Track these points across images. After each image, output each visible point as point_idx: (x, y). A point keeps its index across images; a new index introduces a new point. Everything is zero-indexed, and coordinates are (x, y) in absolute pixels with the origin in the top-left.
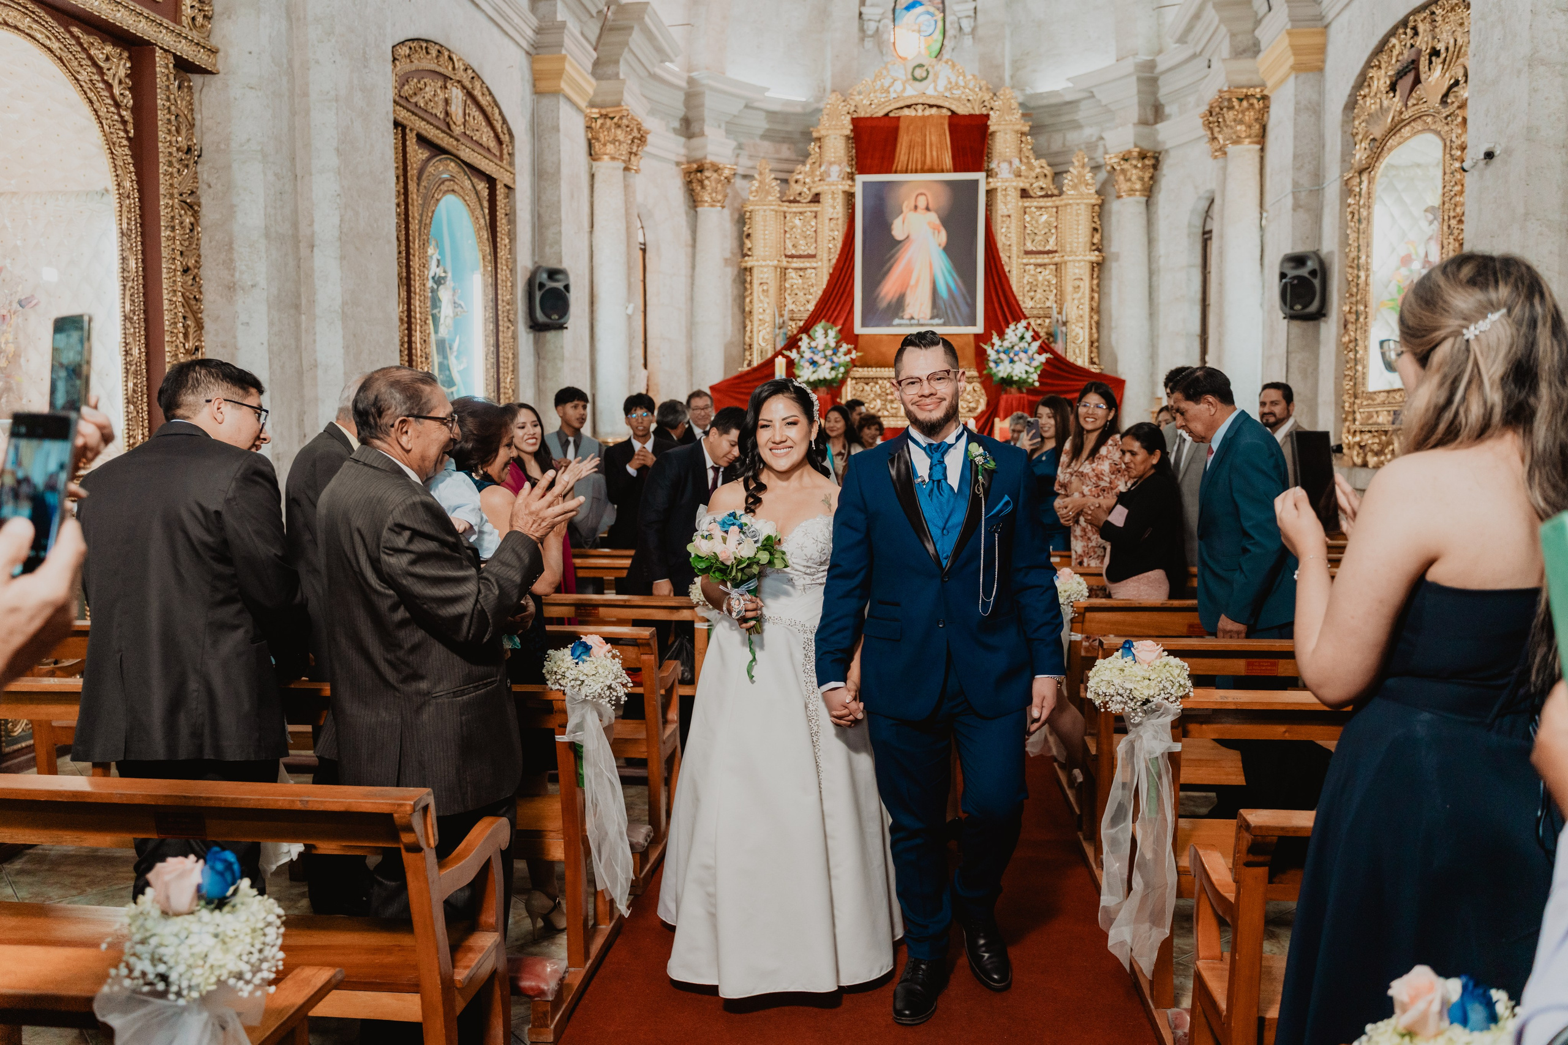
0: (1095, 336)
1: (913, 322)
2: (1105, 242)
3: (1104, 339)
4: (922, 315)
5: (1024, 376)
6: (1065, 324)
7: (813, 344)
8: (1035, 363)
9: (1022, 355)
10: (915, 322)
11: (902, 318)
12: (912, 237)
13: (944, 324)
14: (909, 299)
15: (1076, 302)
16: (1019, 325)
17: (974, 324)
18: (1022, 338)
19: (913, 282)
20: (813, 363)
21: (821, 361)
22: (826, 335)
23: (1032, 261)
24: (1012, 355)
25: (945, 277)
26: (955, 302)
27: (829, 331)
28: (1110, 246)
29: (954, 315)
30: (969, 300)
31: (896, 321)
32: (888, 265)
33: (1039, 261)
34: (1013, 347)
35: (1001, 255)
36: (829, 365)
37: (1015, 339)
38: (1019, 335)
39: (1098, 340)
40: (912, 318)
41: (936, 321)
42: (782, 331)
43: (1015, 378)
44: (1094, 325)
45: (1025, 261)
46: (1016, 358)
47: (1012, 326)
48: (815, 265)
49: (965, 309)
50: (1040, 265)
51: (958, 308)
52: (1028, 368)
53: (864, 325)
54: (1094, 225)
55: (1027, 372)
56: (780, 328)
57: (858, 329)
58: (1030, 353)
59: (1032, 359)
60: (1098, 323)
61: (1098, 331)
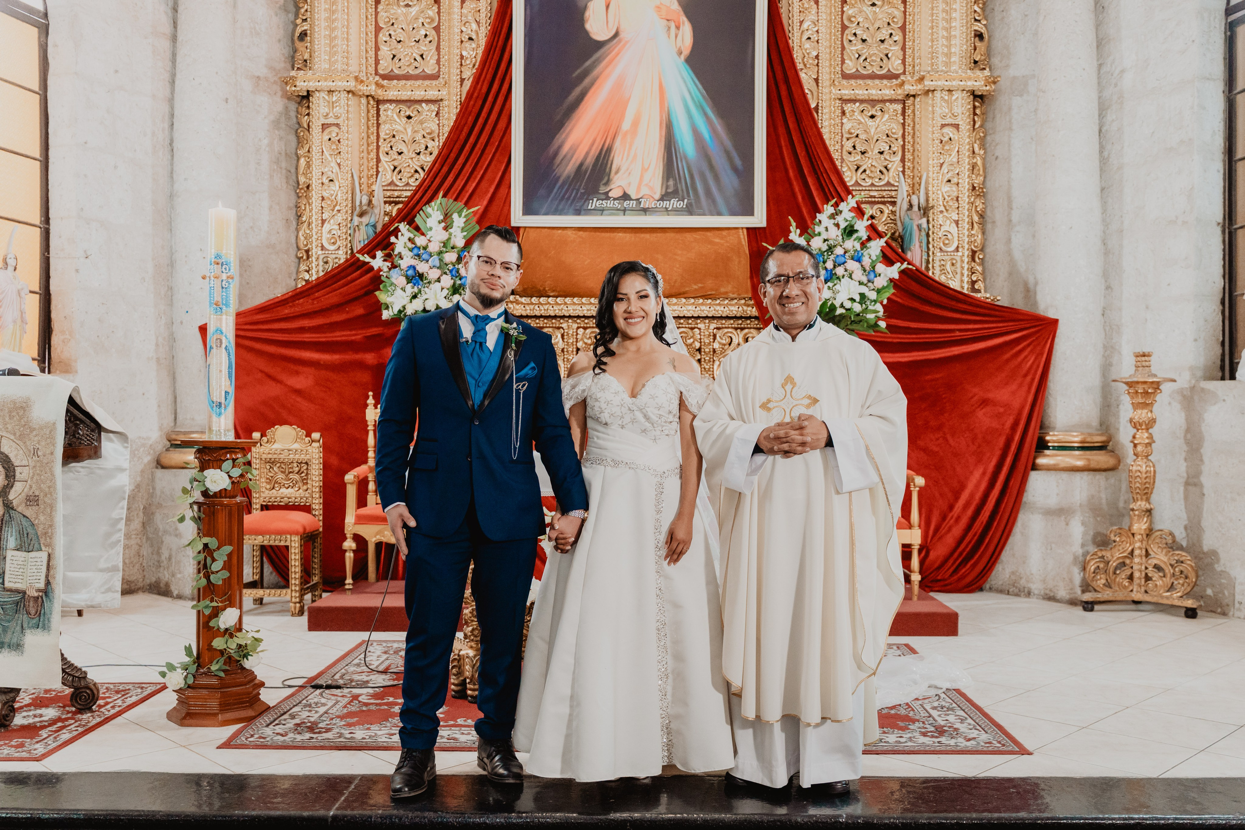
0: (979, 238)
1: (626, 203)
2: (995, 61)
3: (996, 247)
4: (644, 191)
5: (857, 308)
6: (925, 211)
7: (420, 241)
8: (880, 282)
9: (852, 265)
10: (633, 204)
11: (608, 198)
12: (622, 35)
13: (690, 211)
14: (618, 159)
15: (945, 168)
16: (843, 206)
17: (749, 210)
18: (850, 231)
19: (626, 125)
20: (416, 278)
21: (434, 274)
22: (447, 222)
23: (861, 93)
24: (829, 265)
25: (690, 117)
26: (711, 167)
27: (455, 216)
28: (1007, 66)
29: (708, 193)
30: (738, 162)
31: (595, 203)
32: (577, 91)
33: (874, 93)
34: (831, 249)
35: (802, 75)
36: (447, 281)
37: (834, 234)
38: (843, 225)
39: (982, 250)
40: (626, 197)
41: (674, 203)
42: (365, 220)
43: (839, 311)
44: (976, 218)
45: (846, 93)
46: (840, 271)
47: (829, 209)
48: (432, 94)
49: (730, 181)
50: (873, 102)
51: (716, 178)
52: (864, 290)
53: (528, 210)
54: (978, 27)
55: (863, 296)
56: (361, 215)
57: (518, 218)
58: (866, 261)
59: (872, 270)
60: (982, 216)
61: (983, 233)
